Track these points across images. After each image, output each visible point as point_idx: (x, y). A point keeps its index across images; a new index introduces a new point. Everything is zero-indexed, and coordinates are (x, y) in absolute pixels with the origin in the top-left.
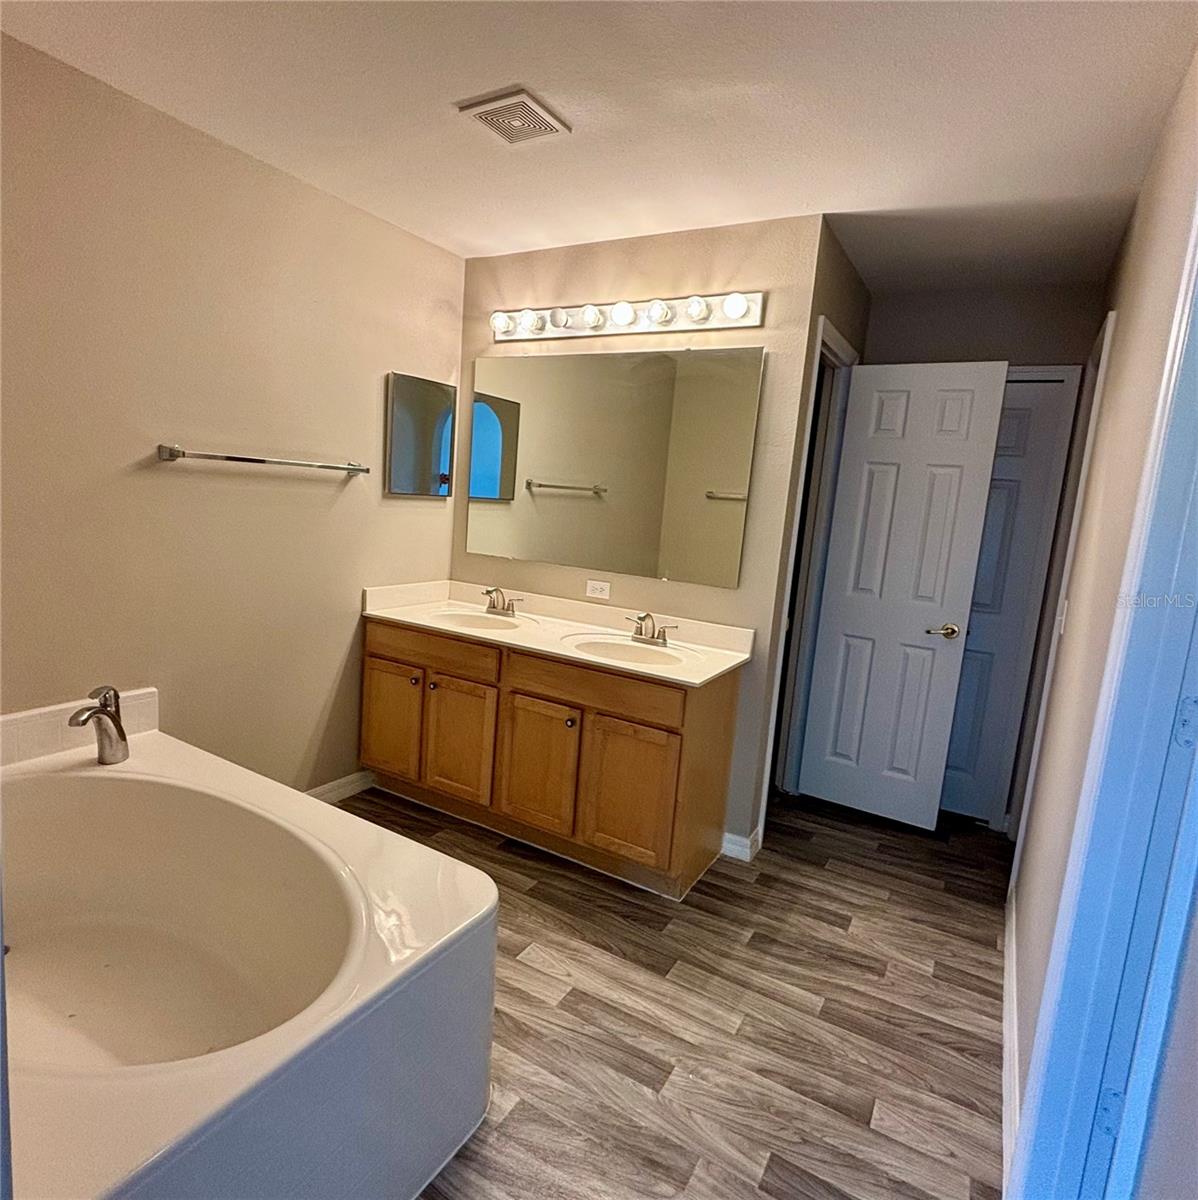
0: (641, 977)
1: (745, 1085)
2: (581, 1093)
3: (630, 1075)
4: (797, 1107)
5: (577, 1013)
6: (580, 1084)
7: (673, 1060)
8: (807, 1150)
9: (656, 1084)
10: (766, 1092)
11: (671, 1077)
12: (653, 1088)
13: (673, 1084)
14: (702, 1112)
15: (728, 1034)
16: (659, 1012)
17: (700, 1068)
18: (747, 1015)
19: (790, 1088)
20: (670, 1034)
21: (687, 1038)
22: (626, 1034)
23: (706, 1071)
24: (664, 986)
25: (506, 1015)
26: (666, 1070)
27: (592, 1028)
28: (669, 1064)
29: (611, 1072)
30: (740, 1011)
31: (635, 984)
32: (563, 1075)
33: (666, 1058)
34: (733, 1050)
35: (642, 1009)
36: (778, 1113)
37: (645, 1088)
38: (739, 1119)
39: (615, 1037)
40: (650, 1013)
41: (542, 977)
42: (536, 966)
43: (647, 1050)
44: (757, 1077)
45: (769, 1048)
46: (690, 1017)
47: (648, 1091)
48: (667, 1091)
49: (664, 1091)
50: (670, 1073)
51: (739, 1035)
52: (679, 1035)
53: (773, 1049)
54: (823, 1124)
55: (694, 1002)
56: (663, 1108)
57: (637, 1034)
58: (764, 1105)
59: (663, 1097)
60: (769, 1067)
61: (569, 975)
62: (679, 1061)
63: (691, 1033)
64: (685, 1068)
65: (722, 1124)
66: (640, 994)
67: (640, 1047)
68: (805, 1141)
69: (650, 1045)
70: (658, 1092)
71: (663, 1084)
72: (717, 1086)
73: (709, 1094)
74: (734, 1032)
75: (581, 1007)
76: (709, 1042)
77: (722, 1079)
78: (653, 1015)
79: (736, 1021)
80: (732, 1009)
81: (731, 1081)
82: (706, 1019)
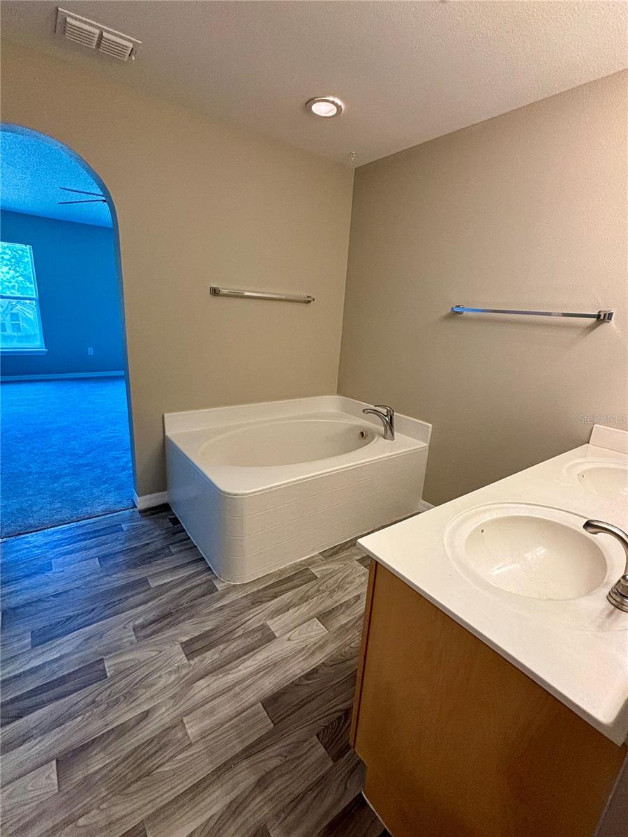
0: (269, 684)
1: (148, 694)
2: (205, 611)
3: (199, 636)
4: (110, 718)
5: (254, 631)
6: (210, 613)
7: (192, 662)
8: (89, 699)
9: (185, 645)
10: (133, 705)
11: (184, 655)
12: (183, 643)
13: (178, 654)
14: (154, 658)
15: (187, 713)
16: (231, 677)
17: (177, 675)
18: (190, 745)
19: (121, 724)
20: (212, 672)
21: (202, 681)
22: (225, 648)
23: (173, 677)
24: (251, 696)
25: (271, 600)
26: (190, 655)
27: (241, 633)
28: (193, 659)
29: (208, 629)
30: (197, 742)
31: (262, 677)
32: (220, 609)
33: (196, 660)
34: (173, 706)
35: (240, 668)
36: (117, 702)
37: (187, 639)
38: (134, 675)
39: (228, 641)
40: (234, 671)
41: (292, 625)
42: (305, 625)
43: (208, 653)
44: (146, 708)
45: (155, 737)
46: (215, 697)
47: (184, 639)
48: (178, 648)
49: (179, 646)
50: (186, 656)
51: (178, 723)
52: (206, 678)
53: (152, 740)
54: (89, 724)
55: (226, 709)
56: (172, 640)
57: (222, 654)
58: (129, 695)
59: (176, 644)
60: (144, 723)
61: (289, 640)
62: (190, 666)
63: (203, 688)
64: (183, 666)
65: (140, 663)
66: (251, 675)
67: (213, 650)
68: (94, 702)
69: (211, 657)
70: (181, 644)
71: (183, 649)
72: (160, 676)
73: (158, 669)
74: (185, 720)
75: (259, 635)
76: (188, 696)
77: (161, 683)
78: (231, 672)
79: (193, 730)
80: (203, 735)
81: (156, 687)
82: (208, 706)
